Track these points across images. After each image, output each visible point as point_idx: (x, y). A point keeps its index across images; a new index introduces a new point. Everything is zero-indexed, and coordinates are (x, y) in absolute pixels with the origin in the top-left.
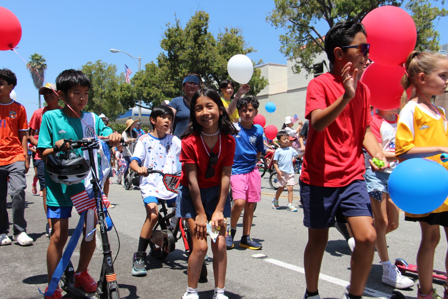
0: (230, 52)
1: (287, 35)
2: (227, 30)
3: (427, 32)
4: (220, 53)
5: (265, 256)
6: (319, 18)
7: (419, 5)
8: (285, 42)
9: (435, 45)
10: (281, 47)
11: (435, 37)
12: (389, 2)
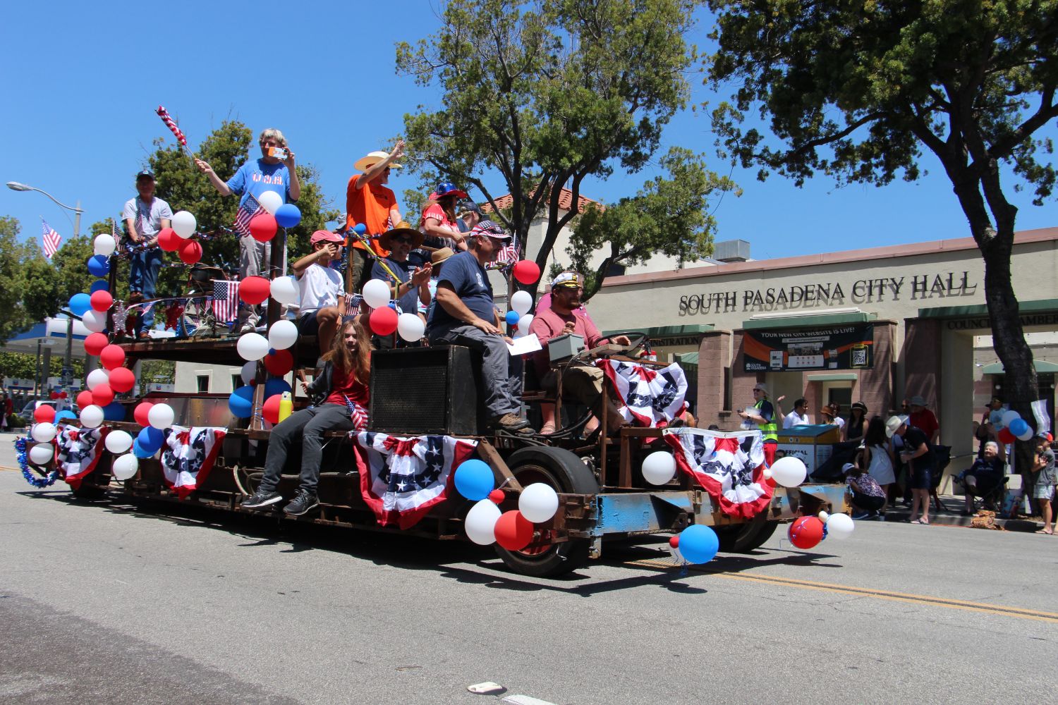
1: (420, 192)
3: (696, 215)
5: (499, 687)
6: (488, 164)
7: (685, 162)
8: (416, 205)
9: (707, 243)
11: (708, 228)
12: (627, 150)
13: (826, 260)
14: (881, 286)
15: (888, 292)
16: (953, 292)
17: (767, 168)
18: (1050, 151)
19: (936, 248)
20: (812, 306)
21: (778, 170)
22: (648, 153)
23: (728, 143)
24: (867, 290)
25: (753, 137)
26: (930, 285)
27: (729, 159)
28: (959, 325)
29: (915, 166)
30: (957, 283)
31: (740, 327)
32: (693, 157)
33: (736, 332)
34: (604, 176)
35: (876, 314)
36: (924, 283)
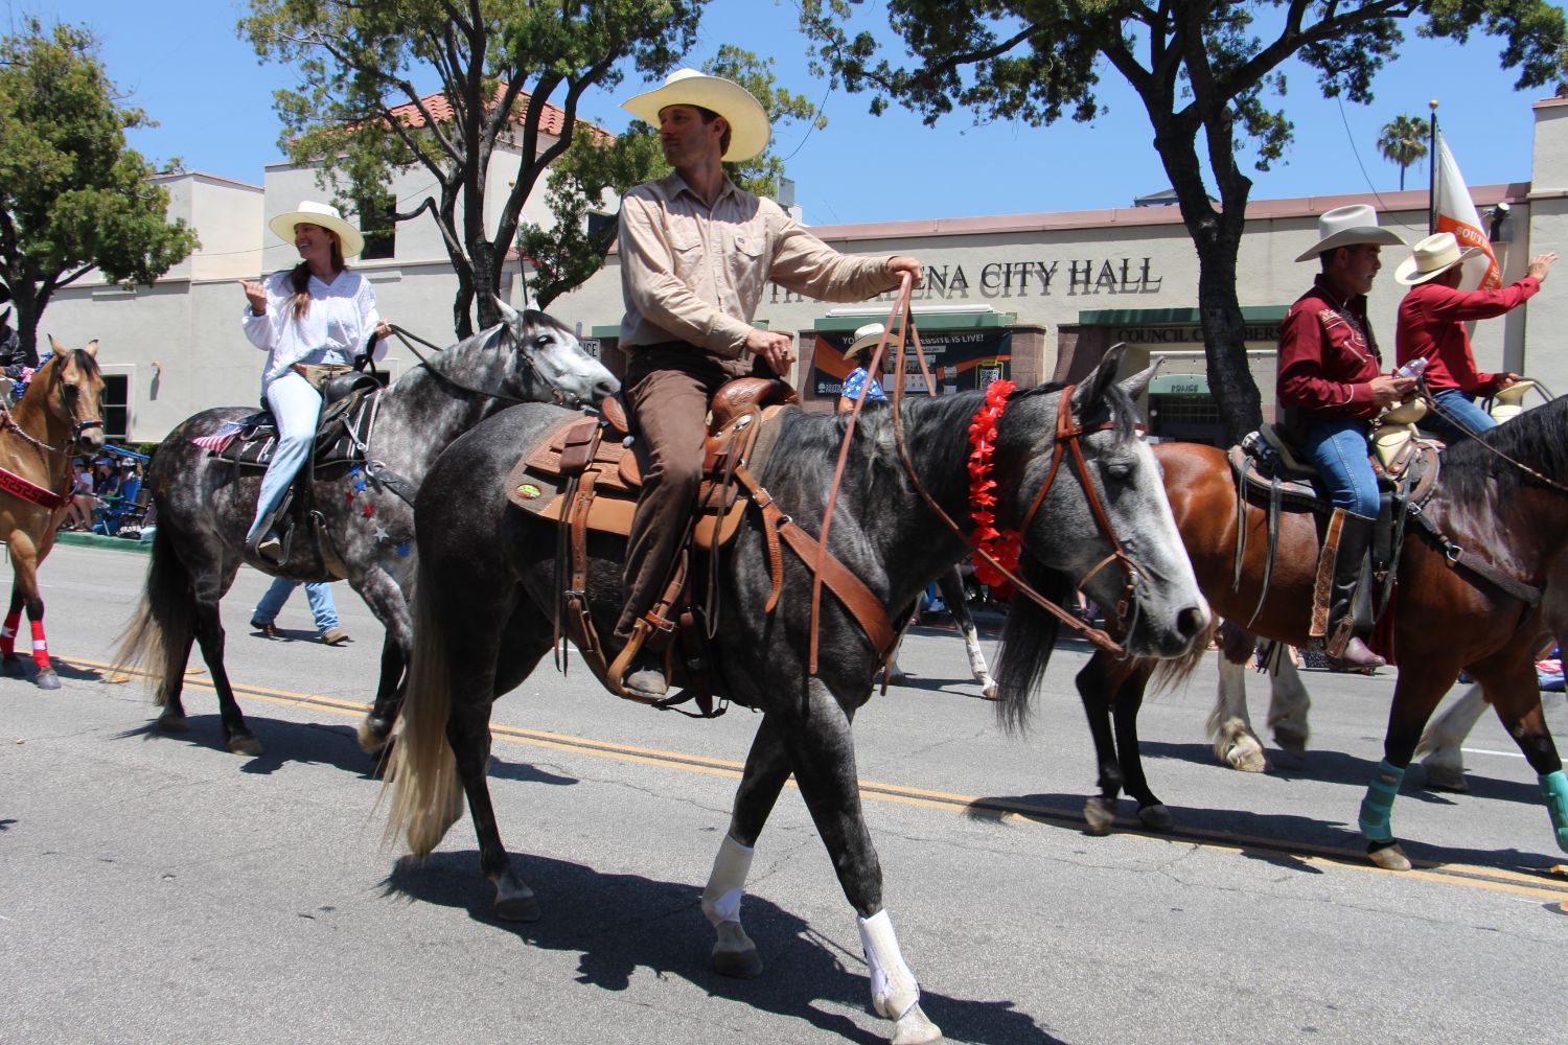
0: (62, 117)
1: (303, 95)
2: (36, 26)
4: (19, 114)
6: (416, 55)
7: (745, 72)
8: (296, 117)
12: (646, 44)
13: (943, 230)
14: (1024, 273)
15: (1034, 282)
16: (1128, 287)
17: (886, 95)
18: (1283, 92)
19: (1106, 221)
20: (920, 298)
21: (900, 98)
22: (680, 50)
23: (825, 51)
24: (1003, 277)
25: (864, 45)
26: (1094, 276)
27: (828, 78)
28: (1134, 336)
29: (1091, 99)
30: (1135, 273)
31: (810, 326)
32: (756, 65)
33: (804, 335)
34: (609, 84)
35: (1015, 314)
36: (1088, 271)
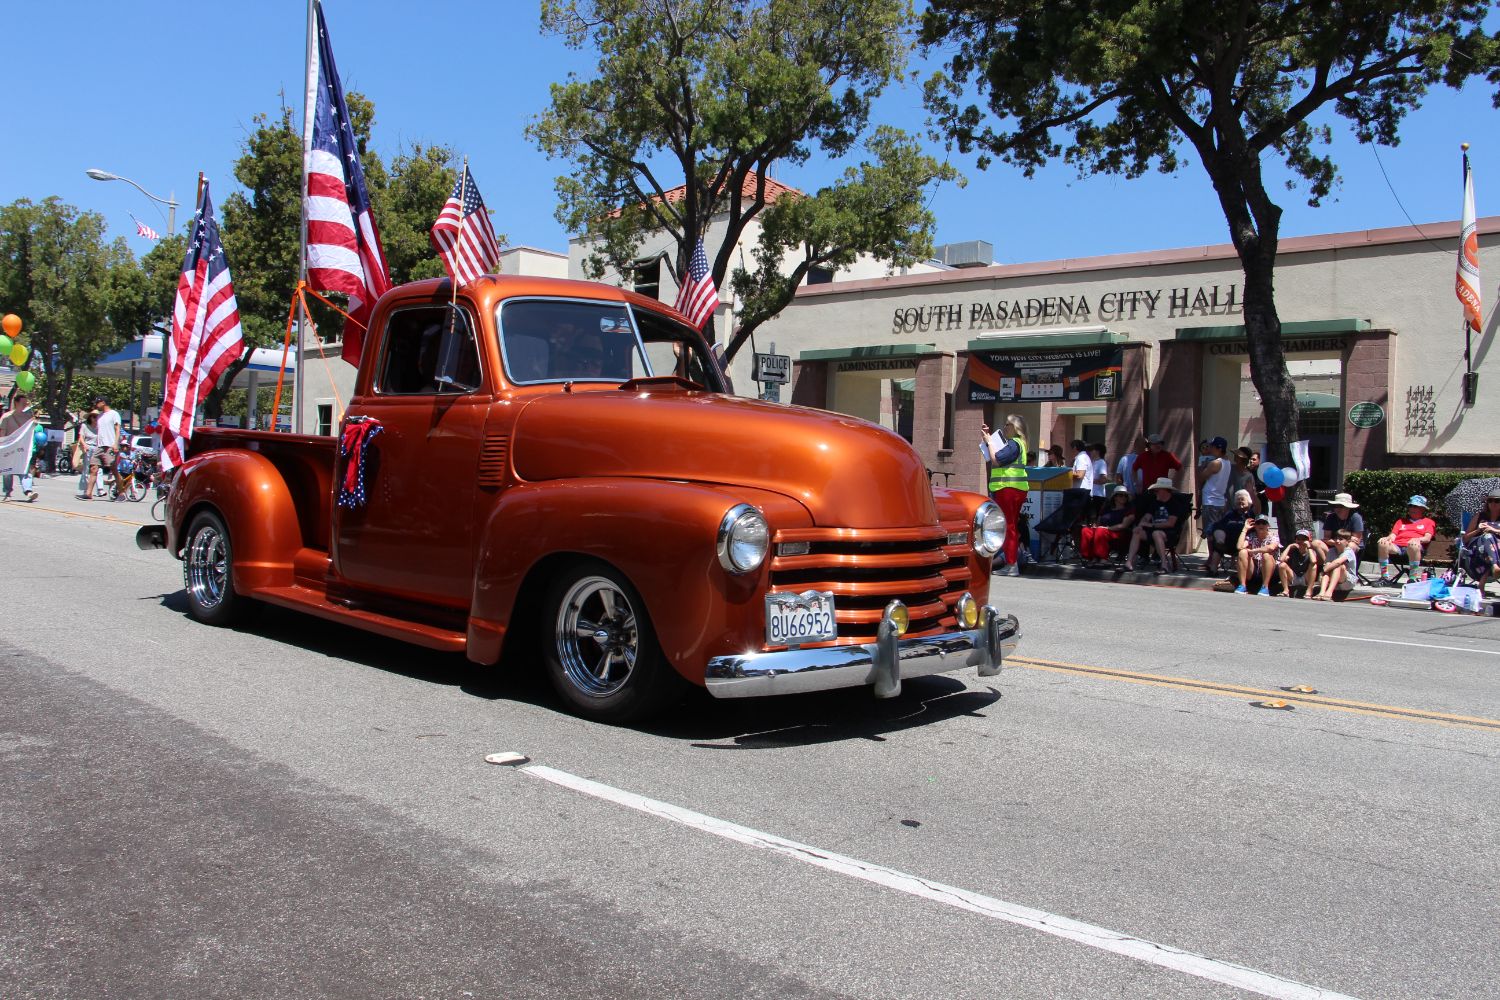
0: (423, 208)
1: (575, 179)
2: (418, 150)
3: (911, 211)
4: (396, 210)
5: (522, 757)
6: (659, 145)
7: (896, 145)
8: (570, 195)
9: (926, 244)
10: (559, 207)
11: (926, 226)
12: (828, 128)
13: (1070, 267)
14: (1134, 300)
15: (1142, 308)
16: (1217, 309)
17: (989, 154)
18: (1328, 141)
19: (1199, 255)
20: (1051, 323)
21: (1002, 156)
22: (854, 133)
23: (942, 121)
24: (1117, 305)
25: (973, 115)
26: (1191, 301)
27: (943, 142)
28: (1223, 349)
29: (1173, 154)
30: (1223, 298)
31: (965, 347)
32: (905, 139)
33: (961, 354)
34: (799, 160)
35: (1127, 335)
36: (1185, 298)
